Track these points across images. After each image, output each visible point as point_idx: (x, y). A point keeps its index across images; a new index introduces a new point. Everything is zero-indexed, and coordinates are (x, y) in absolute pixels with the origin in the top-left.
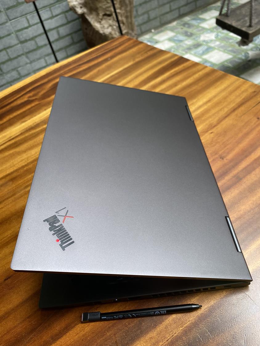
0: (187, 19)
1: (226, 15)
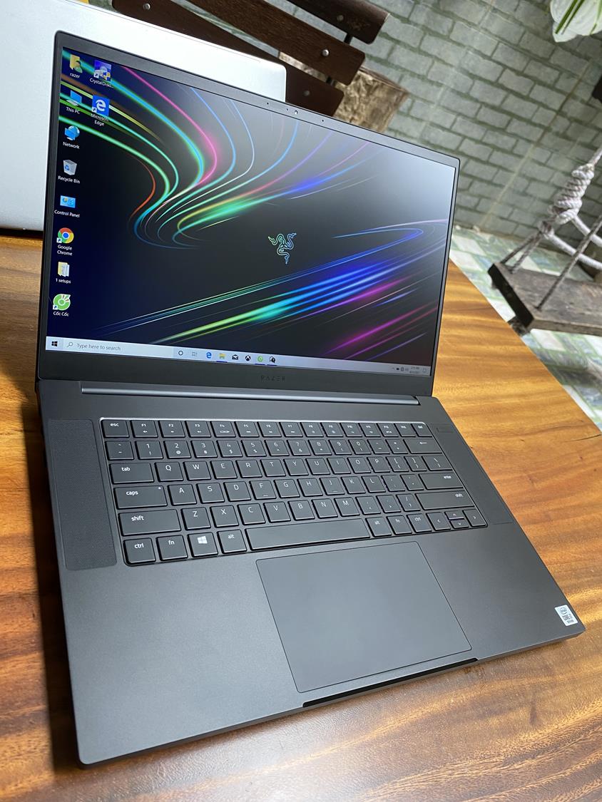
1: (511, 270)
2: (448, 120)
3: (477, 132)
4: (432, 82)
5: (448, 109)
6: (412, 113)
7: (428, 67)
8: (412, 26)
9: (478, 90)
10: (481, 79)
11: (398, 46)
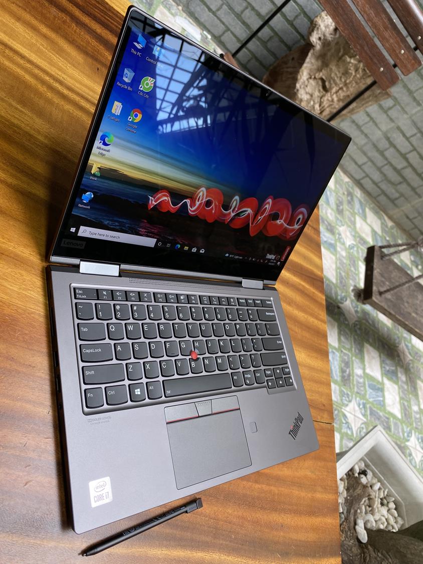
0: (358, 193)
1: (383, 256)
2: (410, 131)
4: (415, 99)
5: (414, 123)
6: (390, 113)
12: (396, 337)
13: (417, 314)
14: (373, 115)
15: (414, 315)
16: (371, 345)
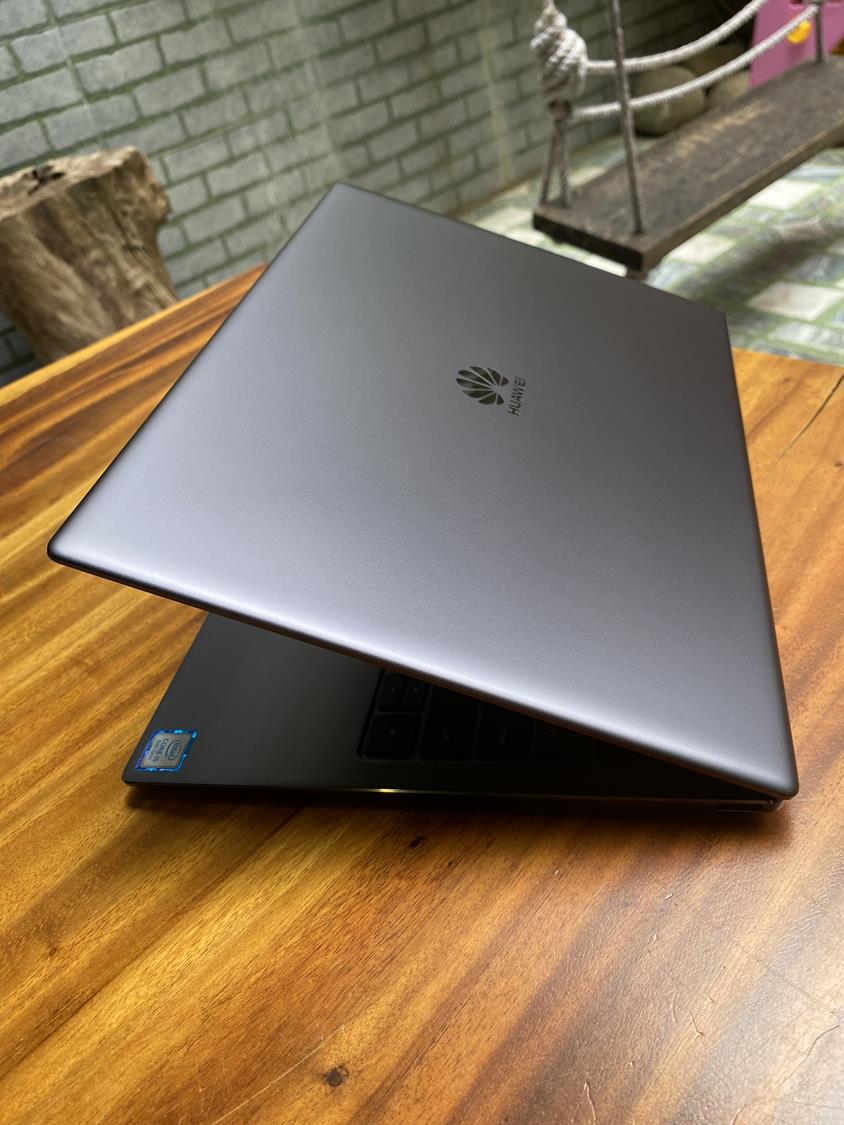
1: (562, 203)
2: (348, 96)
3: (396, 78)
4: (287, 69)
5: (334, 84)
6: (298, 125)
7: (265, 56)
8: (201, 27)
9: (351, 28)
10: (344, 11)
11: (207, 65)
12: (758, 239)
13: (715, 170)
14: (293, 158)
15: (714, 177)
16: (757, 292)
